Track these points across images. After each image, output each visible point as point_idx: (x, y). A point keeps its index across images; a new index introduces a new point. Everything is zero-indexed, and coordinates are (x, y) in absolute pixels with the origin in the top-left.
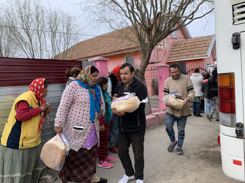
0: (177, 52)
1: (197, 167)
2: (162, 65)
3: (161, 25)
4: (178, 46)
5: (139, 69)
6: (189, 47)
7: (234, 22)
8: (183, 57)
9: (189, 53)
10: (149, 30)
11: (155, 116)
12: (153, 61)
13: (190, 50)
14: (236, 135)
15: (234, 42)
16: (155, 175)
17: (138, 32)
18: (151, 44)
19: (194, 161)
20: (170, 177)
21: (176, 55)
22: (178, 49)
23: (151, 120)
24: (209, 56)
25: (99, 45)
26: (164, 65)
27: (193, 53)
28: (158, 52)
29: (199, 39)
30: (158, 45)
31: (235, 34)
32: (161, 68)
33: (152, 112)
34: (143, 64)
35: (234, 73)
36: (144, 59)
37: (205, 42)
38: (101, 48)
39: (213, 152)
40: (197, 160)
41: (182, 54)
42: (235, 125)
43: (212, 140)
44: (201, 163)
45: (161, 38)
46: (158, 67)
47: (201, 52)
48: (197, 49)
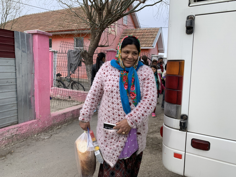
2: (112, 49)
3: (113, 7)
4: (128, 34)
5: (88, 50)
7: (190, 4)
10: (100, 9)
12: (103, 45)
14: (179, 128)
15: (189, 25)
17: (89, 11)
18: (102, 26)
24: (154, 47)
25: (47, 21)
26: (114, 49)
28: (108, 35)
29: (148, 30)
30: (109, 28)
31: (189, 17)
32: (110, 52)
34: (92, 46)
35: (184, 60)
36: (93, 40)
37: (152, 33)
39: (152, 138)
42: (179, 117)
43: (152, 126)
45: (112, 21)
46: (107, 51)
47: (148, 42)
48: (144, 39)
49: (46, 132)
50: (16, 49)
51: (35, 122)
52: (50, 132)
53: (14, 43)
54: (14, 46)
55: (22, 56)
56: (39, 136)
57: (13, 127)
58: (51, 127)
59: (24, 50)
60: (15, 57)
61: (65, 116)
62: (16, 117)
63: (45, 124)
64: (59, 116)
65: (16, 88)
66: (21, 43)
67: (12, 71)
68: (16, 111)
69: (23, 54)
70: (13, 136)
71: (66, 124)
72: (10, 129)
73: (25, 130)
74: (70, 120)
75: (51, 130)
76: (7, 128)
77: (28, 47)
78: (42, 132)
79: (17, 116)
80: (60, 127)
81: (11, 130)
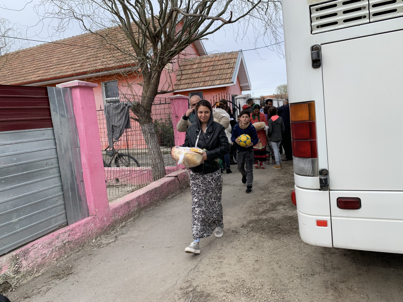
0: (188, 76)
1: (252, 244)
4: (188, 67)
6: (206, 69)
7: (312, 31)
8: (197, 85)
9: (207, 79)
11: (173, 178)
13: (208, 73)
14: (319, 188)
15: (314, 57)
16: (197, 267)
18: (160, 61)
19: (245, 236)
20: (219, 265)
21: (187, 81)
22: (190, 72)
23: (168, 185)
24: (235, 83)
27: (212, 78)
29: (220, 56)
31: (314, 47)
32: (176, 100)
33: (167, 172)
34: (147, 94)
35: (314, 101)
36: (148, 85)
37: (228, 61)
38: (53, 67)
39: (266, 220)
40: (249, 234)
41: (196, 80)
42: (317, 173)
43: (259, 204)
44: (256, 237)
46: (172, 99)
47: (224, 77)
48: (217, 72)
49: (107, 234)
50: (52, 113)
51: (91, 220)
52: (112, 232)
53: (49, 105)
54: (49, 109)
55: (61, 122)
56: (99, 240)
57: (64, 231)
58: (112, 226)
59: (63, 113)
60: (52, 126)
61: (129, 207)
62: (63, 216)
63: (104, 221)
64: (121, 207)
65: (60, 172)
66: (58, 103)
67: (50, 147)
68: (63, 207)
69: (63, 119)
70: (65, 244)
71: (132, 218)
72: (60, 234)
73: (79, 234)
74: (136, 212)
75: (113, 230)
76: (55, 233)
77: (66, 107)
78: (101, 234)
79: (65, 214)
80: (123, 224)
81: (62, 235)
